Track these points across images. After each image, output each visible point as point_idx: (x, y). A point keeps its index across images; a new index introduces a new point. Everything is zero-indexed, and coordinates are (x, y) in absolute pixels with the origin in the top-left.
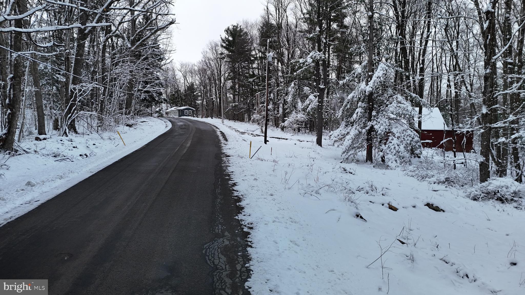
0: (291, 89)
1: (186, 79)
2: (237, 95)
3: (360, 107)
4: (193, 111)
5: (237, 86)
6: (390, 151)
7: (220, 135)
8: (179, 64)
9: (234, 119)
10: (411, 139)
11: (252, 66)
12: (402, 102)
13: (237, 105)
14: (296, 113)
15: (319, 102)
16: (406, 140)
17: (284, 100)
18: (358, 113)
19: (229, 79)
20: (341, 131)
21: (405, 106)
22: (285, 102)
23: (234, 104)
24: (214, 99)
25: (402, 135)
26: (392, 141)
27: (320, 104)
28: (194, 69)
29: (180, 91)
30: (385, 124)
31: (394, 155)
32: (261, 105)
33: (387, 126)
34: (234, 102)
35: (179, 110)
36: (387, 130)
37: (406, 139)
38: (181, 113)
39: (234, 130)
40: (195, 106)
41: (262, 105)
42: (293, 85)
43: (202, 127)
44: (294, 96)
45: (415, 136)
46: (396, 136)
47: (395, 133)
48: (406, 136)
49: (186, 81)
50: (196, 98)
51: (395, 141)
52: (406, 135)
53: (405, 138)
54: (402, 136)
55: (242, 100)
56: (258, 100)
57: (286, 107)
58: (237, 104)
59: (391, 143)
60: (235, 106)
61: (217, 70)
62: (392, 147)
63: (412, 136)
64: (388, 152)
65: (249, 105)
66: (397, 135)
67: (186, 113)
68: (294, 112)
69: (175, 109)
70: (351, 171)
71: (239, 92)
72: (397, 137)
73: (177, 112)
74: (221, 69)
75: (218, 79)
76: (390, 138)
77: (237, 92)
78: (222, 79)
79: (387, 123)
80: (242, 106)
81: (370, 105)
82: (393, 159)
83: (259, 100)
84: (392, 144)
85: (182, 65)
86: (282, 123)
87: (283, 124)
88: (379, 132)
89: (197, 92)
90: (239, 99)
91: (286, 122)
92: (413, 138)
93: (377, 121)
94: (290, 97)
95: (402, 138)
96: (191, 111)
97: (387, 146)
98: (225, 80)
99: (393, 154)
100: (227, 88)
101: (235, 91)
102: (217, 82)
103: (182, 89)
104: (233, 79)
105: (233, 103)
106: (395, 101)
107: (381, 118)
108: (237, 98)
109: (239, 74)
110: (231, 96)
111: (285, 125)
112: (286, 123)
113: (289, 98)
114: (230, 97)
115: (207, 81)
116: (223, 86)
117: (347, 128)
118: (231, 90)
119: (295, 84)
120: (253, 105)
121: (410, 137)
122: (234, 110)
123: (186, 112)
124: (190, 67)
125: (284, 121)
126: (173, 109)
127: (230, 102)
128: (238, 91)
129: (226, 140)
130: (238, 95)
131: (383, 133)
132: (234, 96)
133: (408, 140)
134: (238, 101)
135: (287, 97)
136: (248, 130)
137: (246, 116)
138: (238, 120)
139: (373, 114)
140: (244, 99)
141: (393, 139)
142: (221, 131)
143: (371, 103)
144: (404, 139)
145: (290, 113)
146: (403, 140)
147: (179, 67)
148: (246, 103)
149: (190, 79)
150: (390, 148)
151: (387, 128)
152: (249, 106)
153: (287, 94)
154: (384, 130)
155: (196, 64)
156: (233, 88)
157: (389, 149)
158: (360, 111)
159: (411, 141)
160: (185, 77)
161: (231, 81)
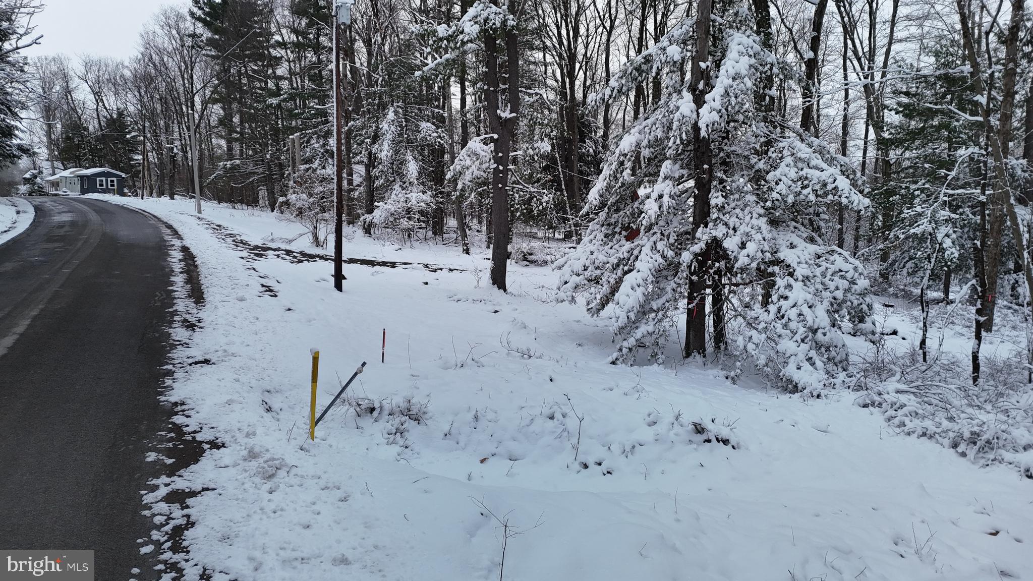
0: (388, 124)
1: (102, 101)
2: (236, 140)
3: (666, 178)
4: (121, 181)
5: (236, 119)
6: (785, 326)
7: (177, 267)
8: (81, 61)
9: (231, 202)
10: (844, 284)
11: (274, 72)
12: (813, 163)
13: (238, 165)
14: (403, 189)
15: (497, 160)
16: (832, 288)
17: (370, 154)
18: (661, 196)
19: (215, 101)
20: (592, 253)
21: (824, 176)
22: (372, 162)
23: (229, 162)
24: (175, 150)
25: (818, 271)
26: (787, 293)
27: (501, 168)
28: (122, 76)
29: (86, 129)
30: (759, 237)
31: (803, 341)
32: (303, 167)
33: (766, 243)
34: (231, 157)
35: (81, 177)
36: (768, 255)
37: (832, 286)
38: (88, 184)
39: (230, 240)
40: (129, 168)
41: (307, 166)
42: (391, 115)
43: (125, 232)
44: (396, 143)
45: (857, 275)
46: (799, 273)
47: (794, 264)
48: (829, 277)
49: (100, 104)
50: (132, 147)
51: (799, 293)
52: (830, 272)
53: (826, 280)
54: (818, 274)
55: (251, 152)
56: (294, 153)
57: (375, 172)
58: (238, 162)
59: (786, 298)
60: (234, 167)
61: (183, 79)
62: (792, 314)
63: (849, 275)
64: (779, 330)
65: (269, 166)
66: (800, 271)
67: (101, 185)
68: (397, 187)
69: (71, 173)
70: (725, 433)
71: (241, 133)
72: (800, 278)
73: (76, 182)
74: (192, 77)
75: (186, 101)
76: (780, 282)
77: (237, 132)
78: (197, 99)
79: (764, 232)
80: (251, 168)
81: (704, 172)
82: (801, 356)
83: (299, 153)
84: (790, 302)
85: (88, 65)
86: (366, 216)
87: (368, 217)
88: (742, 261)
89: (133, 134)
90: (241, 151)
91: (377, 213)
92: (853, 282)
93: (726, 224)
94: (386, 147)
95: (818, 280)
96: (115, 179)
97: (772, 308)
98: (205, 103)
99: (798, 337)
100: (213, 124)
101: (232, 130)
102: (184, 108)
103: (93, 125)
104: (225, 101)
105: (227, 160)
106: (789, 160)
107: (740, 215)
108: (236, 146)
109: (241, 91)
110: (223, 142)
111: (375, 220)
112: (378, 215)
113: (384, 151)
114: (220, 147)
115: (158, 107)
116: (201, 117)
117: (611, 244)
118: (220, 128)
119: (396, 113)
120: (281, 166)
121: (842, 277)
122: (229, 178)
123: (102, 181)
124: (109, 69)
125: (370, 211)
126: (66, 173)
127: (220, 159)
128: (238, 130)
129: (197, 295)
130: (241, 140)
131: (754, 265)
132: (230, 142)
133: (837, 288)
134: (241, 155)
135: (376, 146)
136: (275, 236)
137: (263, 193)
138: (242, 202)
139: (713, 202)
140: (254, 150)
141: (789, 287)
142: (185, 250)
143: (706, 166)
144: (822, 283)
145: (388, 186)
146: (820, 287)
147: (80, 70)
148: (263, 161)
149: (112, 99)
150: (786, 318)
151: (767, 248)
152: (269, 169)
153: (375, 138)
154: (759, 255)
155: (126, 63)
156: (225, 121)
157: (784, 321)
158: (667, 191)
159: (847, 291)
160: (97, 94)
161: (219, 105)
